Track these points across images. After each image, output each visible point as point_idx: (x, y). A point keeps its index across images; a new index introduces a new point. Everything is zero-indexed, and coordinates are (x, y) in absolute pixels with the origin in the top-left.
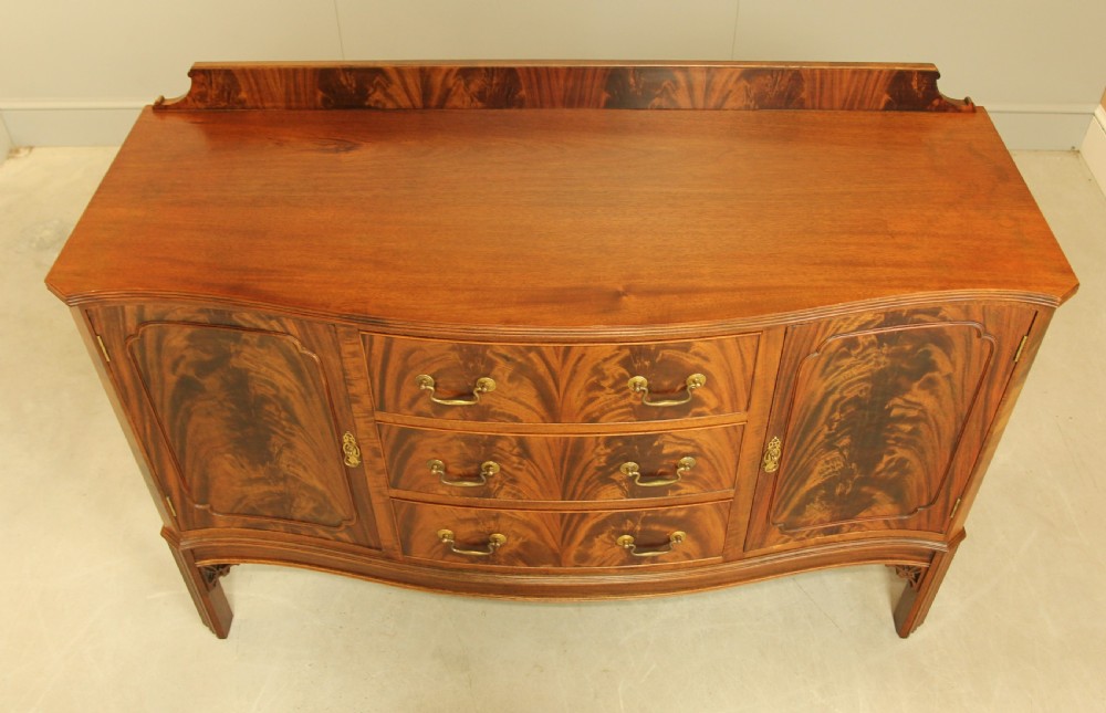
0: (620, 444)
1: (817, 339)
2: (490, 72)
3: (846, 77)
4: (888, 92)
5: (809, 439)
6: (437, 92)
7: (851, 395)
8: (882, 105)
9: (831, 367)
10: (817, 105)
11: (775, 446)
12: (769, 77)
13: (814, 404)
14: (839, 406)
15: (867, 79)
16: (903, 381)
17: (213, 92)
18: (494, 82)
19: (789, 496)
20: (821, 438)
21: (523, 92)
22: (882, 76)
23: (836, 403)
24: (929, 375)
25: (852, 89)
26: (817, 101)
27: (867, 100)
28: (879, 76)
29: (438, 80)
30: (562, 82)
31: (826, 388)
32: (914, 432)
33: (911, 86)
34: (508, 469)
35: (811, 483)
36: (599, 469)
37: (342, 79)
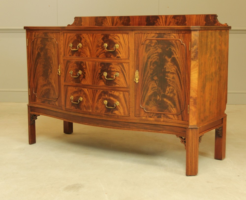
0: (103, 65)
1: (143, 38)
2: (125, 17)
3: (195, 17)
4: (205, 21)
5: (146, 74)
6: (115, 22)
7: (154, 60)
8: (204, 25)
9: (148, 49)
10: (189, 25)
11: (137, 74)
12: (178, 17)
13: (145, 61)
14: (152, 64)
15: (200, 17)
16: (166, 58)
17: (77, 22)
18: (126, 20)
19: (144, 96)
20: (149, 74)
21: (131, 22)
22: (203, 16)
23: (151, 62)
24: (173, 56)
25: (197, 20)
26: (189, 24)
27: (201, 23)
28: (202, 17)
29: (115, 20)
30: (138, 20)
31: (148, 56)
32: (173, 78)
33: (210, 19)
34: (83, 73)
35: (150, 93)
36: (99, 74)
37: (99, 19)
